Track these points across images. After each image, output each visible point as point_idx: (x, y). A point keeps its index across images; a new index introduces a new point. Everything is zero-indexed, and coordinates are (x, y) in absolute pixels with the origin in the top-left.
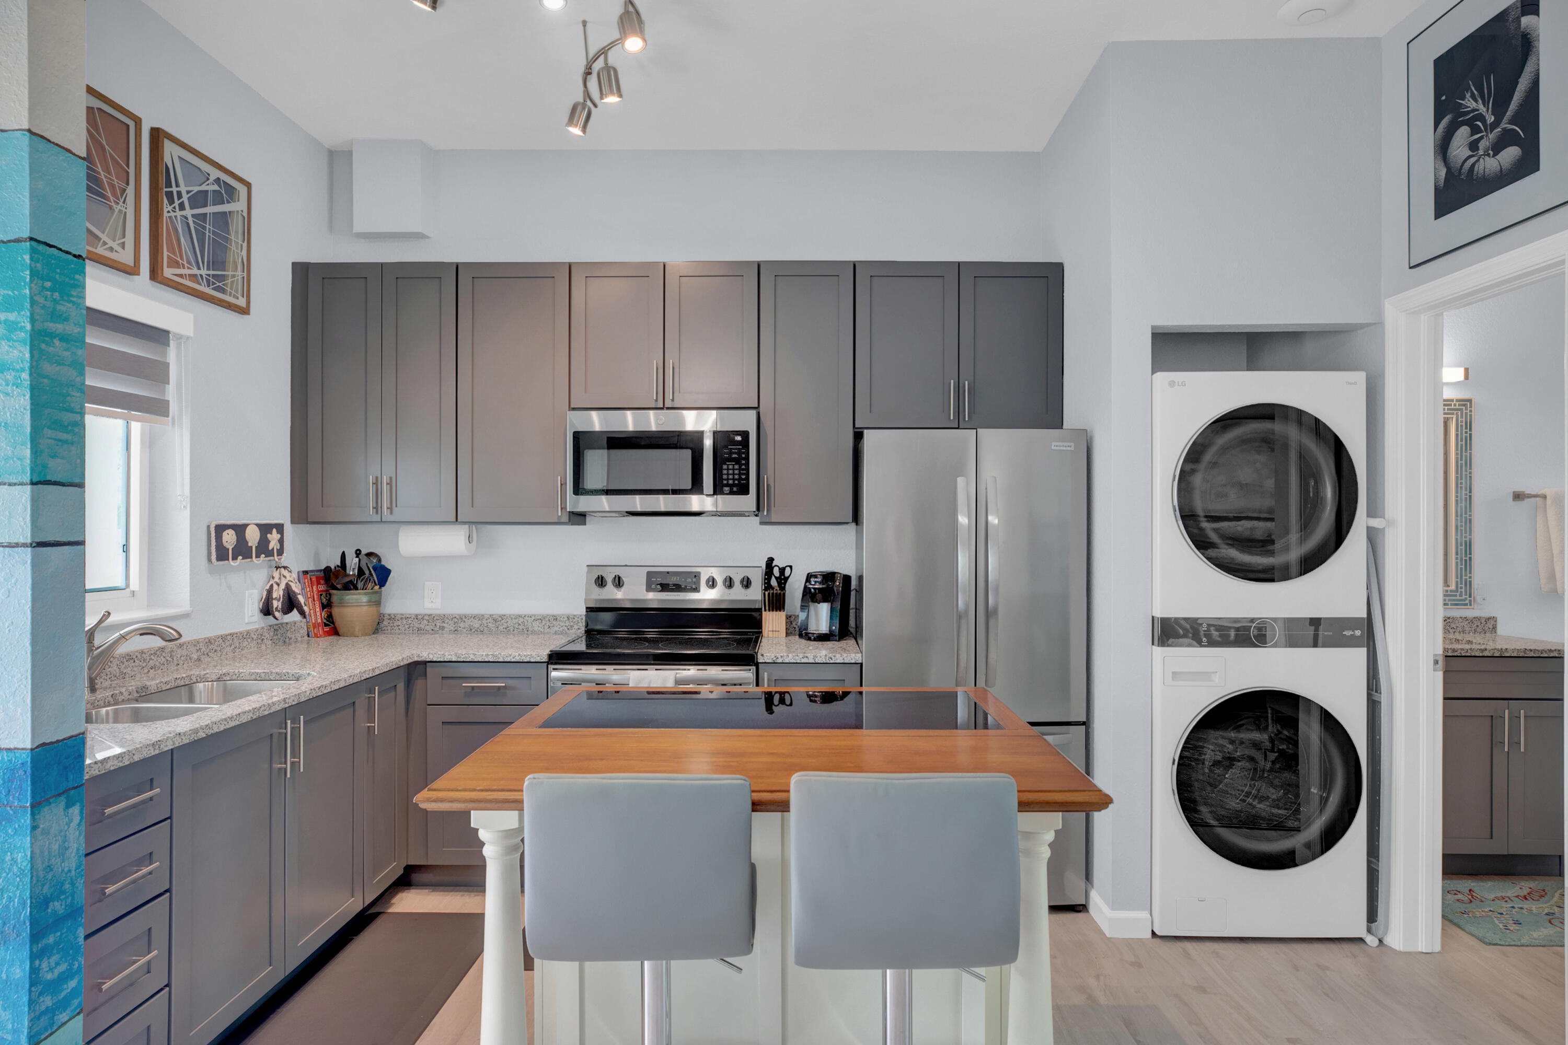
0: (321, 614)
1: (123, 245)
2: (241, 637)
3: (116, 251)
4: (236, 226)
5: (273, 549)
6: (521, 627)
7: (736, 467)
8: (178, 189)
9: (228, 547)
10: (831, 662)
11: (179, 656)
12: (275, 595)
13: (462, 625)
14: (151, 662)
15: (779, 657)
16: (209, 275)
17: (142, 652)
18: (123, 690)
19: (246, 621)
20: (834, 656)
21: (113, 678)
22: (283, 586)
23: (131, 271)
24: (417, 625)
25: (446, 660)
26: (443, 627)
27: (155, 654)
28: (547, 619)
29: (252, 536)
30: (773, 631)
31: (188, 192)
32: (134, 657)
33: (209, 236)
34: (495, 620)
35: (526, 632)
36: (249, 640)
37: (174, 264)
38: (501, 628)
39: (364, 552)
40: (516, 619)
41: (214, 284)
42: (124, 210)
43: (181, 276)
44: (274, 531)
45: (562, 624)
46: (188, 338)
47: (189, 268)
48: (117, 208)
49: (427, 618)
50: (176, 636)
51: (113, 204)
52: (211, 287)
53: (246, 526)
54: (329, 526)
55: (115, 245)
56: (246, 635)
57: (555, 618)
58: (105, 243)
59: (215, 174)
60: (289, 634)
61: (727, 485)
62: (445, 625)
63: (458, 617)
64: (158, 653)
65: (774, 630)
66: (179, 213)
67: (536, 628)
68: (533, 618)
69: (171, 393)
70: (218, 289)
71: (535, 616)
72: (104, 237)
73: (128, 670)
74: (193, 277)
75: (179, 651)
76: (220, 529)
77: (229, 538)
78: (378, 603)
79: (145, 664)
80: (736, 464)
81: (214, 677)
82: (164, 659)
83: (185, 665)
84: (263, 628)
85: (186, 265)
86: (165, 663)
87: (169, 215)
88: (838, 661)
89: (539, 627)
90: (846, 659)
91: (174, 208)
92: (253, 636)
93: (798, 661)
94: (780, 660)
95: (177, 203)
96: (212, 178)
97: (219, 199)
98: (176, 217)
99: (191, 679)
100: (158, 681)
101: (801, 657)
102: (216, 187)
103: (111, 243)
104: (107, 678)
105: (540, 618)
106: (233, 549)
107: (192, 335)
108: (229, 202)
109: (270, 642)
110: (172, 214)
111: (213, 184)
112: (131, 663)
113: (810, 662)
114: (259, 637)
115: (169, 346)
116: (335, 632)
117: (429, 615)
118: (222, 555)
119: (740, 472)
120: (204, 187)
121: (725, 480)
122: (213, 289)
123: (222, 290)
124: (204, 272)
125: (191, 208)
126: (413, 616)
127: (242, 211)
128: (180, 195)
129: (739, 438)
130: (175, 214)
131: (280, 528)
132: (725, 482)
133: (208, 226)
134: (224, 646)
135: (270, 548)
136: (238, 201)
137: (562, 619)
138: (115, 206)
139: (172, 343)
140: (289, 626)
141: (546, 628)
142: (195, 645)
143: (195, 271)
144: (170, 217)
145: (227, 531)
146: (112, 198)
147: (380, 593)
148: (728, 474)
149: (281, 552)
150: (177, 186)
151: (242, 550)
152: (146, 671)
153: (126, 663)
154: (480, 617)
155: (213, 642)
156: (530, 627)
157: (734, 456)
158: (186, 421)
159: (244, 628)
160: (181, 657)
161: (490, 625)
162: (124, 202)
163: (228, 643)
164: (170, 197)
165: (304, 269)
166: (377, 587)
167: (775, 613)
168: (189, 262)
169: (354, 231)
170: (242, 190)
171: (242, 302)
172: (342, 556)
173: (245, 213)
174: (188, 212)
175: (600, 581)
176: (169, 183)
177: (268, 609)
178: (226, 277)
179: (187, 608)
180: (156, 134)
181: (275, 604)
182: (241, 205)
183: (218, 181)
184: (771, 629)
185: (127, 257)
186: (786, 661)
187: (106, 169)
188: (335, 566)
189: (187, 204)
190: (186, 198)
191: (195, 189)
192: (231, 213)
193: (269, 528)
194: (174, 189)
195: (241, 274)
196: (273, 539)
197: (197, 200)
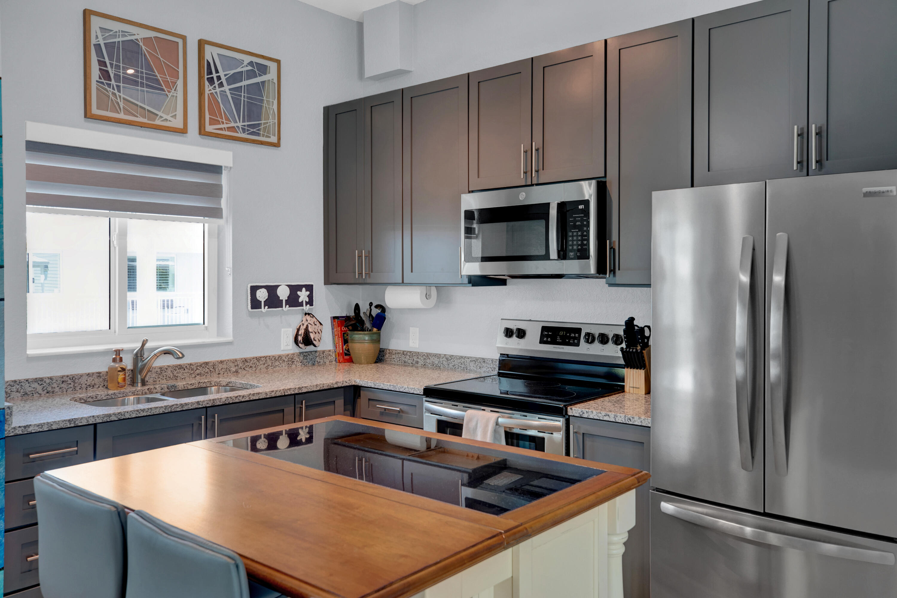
0: (342, 347)
1: (175, 116)
2: (273, 359)
3: (170, 121)
4: (272, 90)
5: (302, 302)
6: (463, 366)
7: (579, 233)
8: (218, 75)
9: (260, 300)
10: (630, 423)
11: (220, 369)
12: (300, 333)
13: (428, 361)
14: (197, 371)
15: (585, 412)
16: (245, 126)
17: (191, 364)
18: (157, 386)
19: (282, 349)
20: (633, 418)
21: (168, 379)
22: (305, 327)
23: (183, 131)
24: (404, 359)
26: (418, 361)
27: (201, 366)
29: (283, 293)
30: (633, 387)
31: (225, 75)
32: (184, 367)
33: (244, 101)
34: (447, 359)
35: (466, 370)
36: (281, 362)
37: (213, 122)
38: (451, 365)
39: (375, 304)
40: (459, 359)
41: (248, 130)
42: (175, 95)
43: (221, 129)
44: (304, 289)
45: (489, 366)
46: (231, 168)
47: (226, 123)
48: (170, 95)
49: (409, 354)
50: (181, 355)
51: (167, 93)
52: (246, 133)
53: (277, 286)
55: (169, 118)
56: (279, 358)
57: (484, 360)
58: (161, 117)
59: (247, 59)
60: (318, 359)
61: (572, 251)
62: (419, 360)
63: (426, 355)
64: (203, 365)
65: (635, 386)
66: (218, 90)
67: (472, 368)
68: (470, 359)
69: (224, 203)
70: (252, 133)
72: (160, 114)
73: (180, 375)
74: (230, 129)
75: (220, 365)
76: (254, 289)
77: (262, 295)
78: (378, 341)
79: (192, 372)
80: (579, 231)
81: (225, 384)
82: (208, 370)
83: (225, 374)
84: (293, 354)
85: (224, 121)
86: (209, 372)
87: (211, 92)
88: (636, 423)
89: (473, 367)
90: (643, 421)
91: (215, 87)
92: (284, 359)
93: (601, 419)
94: (585, 415)
95: (216, 83)
96: (245, 63)
97: (251, 74)
98: (216, 93)
99: (211, 384)
100: (184, 383)
101: (603, 414)
102: (250, 68)
103: (165, 117)
104: (164, 378)
105: (474, 359)
106: (264, 302)
107: (232, 166)
108: (260, 75)
109: (300, 364)
110: (213, 91)
111: (247, 66)
112: (182, 371)
114: (290, 360)
115: (222, 173)
116: (351, 361)
117: (410, 352)
118: (255, 304)
119: (582, 238)
120: (239, 70)
121: (570, 246)
122: (247, 134)
123: (258, 134)
124: (240, 124)
125: (228, 85)
126: (402, 352)
127: (273, 79)
128: (219, 78)
129: (581, 207)
130: (215, 91)
131: (309, 288)
132: (570, 248)
133: (243, 94)
134: (258, 364)
135: (300, 300)
136: (269, 73)
137: (488, 362)
138: (168, 94)
139: (223, 171)
140: (318, 354)
141: (478, 368)
142: (233, 362)
143: (233, 124)
144: (212, 94)
145: (260, 290)
146: (165, 89)
147: (379, 335)
148: (573, 241)
149: (310, 302)
150: (217, 72)
151: (274, 302)
152: (193, 376)
153: (178, 371)
154: (438, 356)
155: (249, 361)
156: (468, 366)
157: (578, 223)
158: (230, 220)
159: (276, 354)
160: (221, 369)
161: (444, 362)
162: (175, 90)
163: (261, 363)
164: (211, 81)
165: (327, 110)
166: (375, 330)
167: (635, 370)
168: (227, 119)
169: (366, 77)
170: (273, 66)
171: (273, 139)
172: (357, 307)
173: (276, 81)
174: (226, 88)
175: (509, 333)
176: (210, 72)
177: (296, 341)
178: (259, 125)
179: (230, 338)
180: (202, 44)
181: (300, 338)
182: (272, 76)
183: (251, 63)
184: (631, 385)
185: (178, 123)
186: (591, 417)
187: (161, 72)
188: (352, 314)
189: (225, 83)
190: (223, 79)
191: (232, 72)
192: (263, 83)
193: (299, 288)
194: (214, 75)
195: (272, 121)
196: (303, 295)
197: (234, 79)
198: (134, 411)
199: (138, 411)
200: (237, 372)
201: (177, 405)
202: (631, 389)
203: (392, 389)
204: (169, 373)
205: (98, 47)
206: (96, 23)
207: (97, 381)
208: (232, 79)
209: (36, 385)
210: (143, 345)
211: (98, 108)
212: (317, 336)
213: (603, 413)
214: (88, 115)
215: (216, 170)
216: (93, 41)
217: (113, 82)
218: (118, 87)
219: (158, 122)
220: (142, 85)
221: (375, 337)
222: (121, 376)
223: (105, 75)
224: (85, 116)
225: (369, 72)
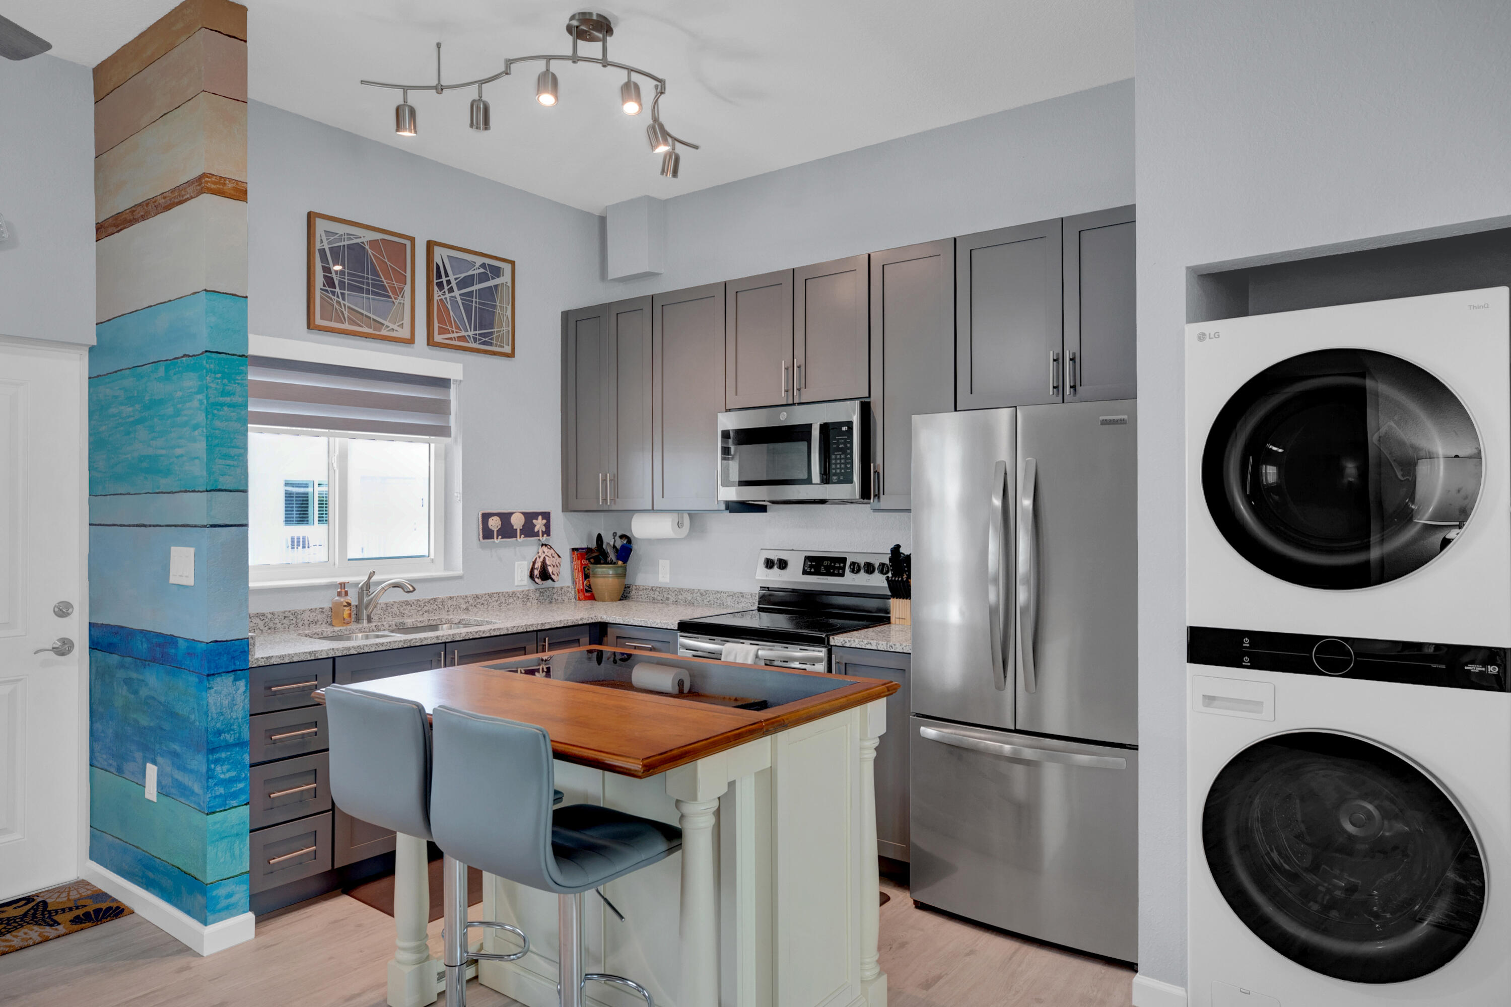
0: (583, 583)
1: (401, 326)
2: (507, 596)
3: (396, 331)
4: (506, 294)
5: (538, 531)
7: (843, 456)
8: (448, 279)
9: (493, 529)
10: (892, 650)
11: (449, 605)
12: (536, 566)
13: (680, 597)
14: (425, 607)
15: (847, 641)
16: (476, 335)
17: (418, 600)
18: (385, 623)
19: (516, 584)
20: (895, 645)
21: (394, 616)
22: (542, 559)
23: (411, 341)
24: (652, 595)
25: (617, 622)
26: (668, 598)
27: (429, 602)
28: (736, 596)
29: (517, 521)
31: (456, 279)
32: (411, 603)
33: (476, 307)
34: (701, 594)
36: (515, 598)
37: (442, 331)
38: (705, 601)
39: (619, 534)
40: (715, 594)
41: (480, 340)
42: (402, 302)
43: (451, 339)
44: (540, 517)
45: (747, 601)
46: (461, 381)
47: (457, 332)
48: (396, 302)
49: (658, 589)
50: (411, 589)
51: (393, 300)
52: (478, 342)
53: (511, 514)
54: (603, 513)
55: (395, 327)
56: (513, 595)
57: (742, 594)
58: (387, 327)
59: (479, 260)
60: (555, 596)
61: (835, 474)
62: (670, 596)
63: (678, 590)
64: (431, 602)
65: (901, 617)
66: (448, 295)
67: (729, 603)
68: (727, 594)
69: (453, 421)
70: (484, 343)
71: (728, 592)
72: (386, 323)
73: (406, 612)
74: (460, 339)
75: (450, 602)
76: (486, 517)
77: (494, 523)
78: (624, 575)
79: (419, 609)
80: (843, 454)
81: (457, 621)
82: (436, 607)
83: (454, 612)
84: (529, 590)
85: (455, 330)
86: (437, 609)
87: (440, 298)
88: (898, 650)
90: (904, 648)
91: (444, 292)
92: (519, 595)
93: (863, 647)
94: (848, 645)
95: (446, 288)
96: (477, 265)
97: (483, 278)
98: (446, 298)
99: (442, 621)
100: (413, 620)
101: (865, 643)
102: (482, 270)
103: (391, 326)
104: (390, 615)
105: (731, 594)
106: (497, 531)
107: (462, 379)
108: (493, 278)
109: (536, 601)
110: (443, 297)
111: (479, 268)
112: (409, 607)
113: (873, 648)
114: (526, 597)
115: (449, 387)
116: (592, 598)
117: (660, 588)
118: (487, 534)
119: (845, 461)
120: (470, 273)
121: (834, 469)
122: (479, 344)
123: (491, 344)
124: (471, 333)
125: (459, 289)
126: (650, 588)
127: (507, 283)
128: (449, 282)
129: (844, 429)
130: (445, 296)
131: (546, 516)
132: (834, 471)
133: (474, 300)
134: (490, 601)
135: (536, 530)
136: (503, 275)
137: (747, 596)
138: (395, 301)
139: (452, 386)
140: (555, 591)
141: (736, 602)
142: (463, 599)
143: (463, 333)
144: (441, 300)
145: (492, 518)
146: (392, 296)
147: (625, 568)
148: (836, 464)
149: (547, 532)
150: (447, 275)
151: (507, 531)
152: (421, 613)
153: (405, 607)
154: (691, 591)
155: (480, 597)
157: (841, 446)
158: (460, 440)
159: (510, 590)
160: (451, 606)
161: (698, 598)
162: (402, 297)
163: (494, 599)
164: (440, 285)
165: (566, 316)
166: (620, 563)
167: (901, 600)
168: (458, 328)
169: (610, 277)
170: (507, 268)
171: (507, 349)
172: (599, 537)
173: (510, 284)
174: (457, 293)
175: (769, 564)
176: (439, 276)
177: (532, 576)
178: (492, 333)
179: (459, 572)
180: (430, 245)
181: (536, 572)
182: (506, 278)
183: (483, 266)
184: (897, 616)
185: (405, 333)
186: (853, 646)
187: (388, 277)
188: (593, 545)
189: (455, 288)
190: (454, 284)
191: (463, 275)
192: (496, 286)
193: (535, 515)
194: (444, 279)
195: (506, 329)
196: (539, 524)
197: (464, 283)
198: (373, 644)
199: (377, 644)
200: (467, 609)
201: (416, 639)
202: (897, 620)
203: (643, 625)
204: (395, 609)
205: (322, 252)
206: (321, 226)
207: (320, 617)
208: (463, 283)
209: (257, 620)
210: (370, 578)
211: (322, 318)
212: (555, 570)
213: (866, 641)
214: (310, 325)
215: (443, 383)
216: (318, 246)
217: (337, 290)
218: (343, 294)
219: (384, 332)
220: (368, 292)
221: (620, 571)
222: (347, 611)
223: (329, 282)
224: (309, 327)
225: (613, 273)
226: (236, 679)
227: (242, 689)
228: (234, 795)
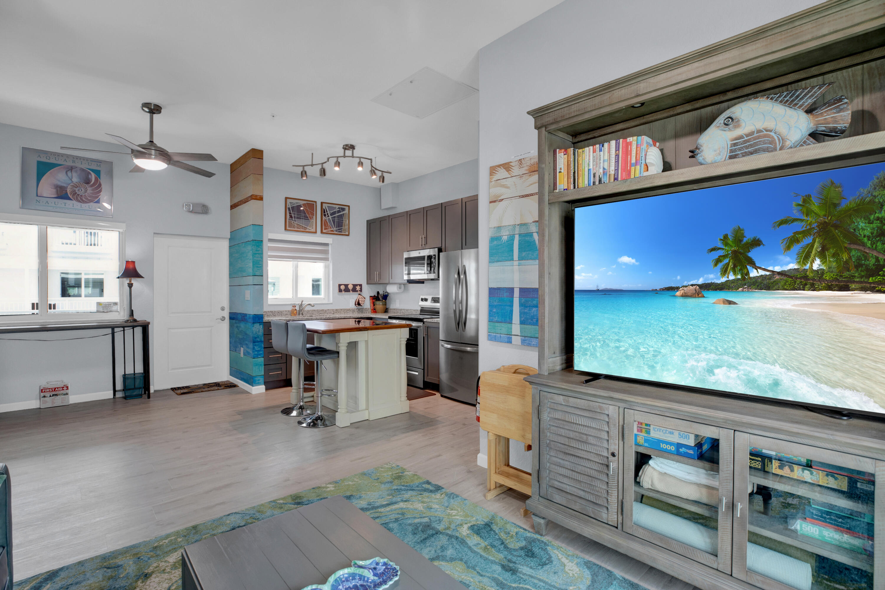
0: (373, 307)
1: (313, 228)
2: (347, 310)
3: (311, 230)
4: (347, 216)
13: (401, 311)
14: (320, 312)
16: (337, 229)
17: (318, 310)
18: (307, 316)
23: (316, 232)
24: (394, 311)
26: (398, 312)
28: (414, 309)
29: (350, 287)
32: (316, 311)
33: (336, 221)
34: (407, 310)
37: (325, 229)
38: (408, 312)
39: (384, 291)
43: (328, 231)
46: (332, 244)
50: (313, 306)
52: (337, 232)
53: (348, 285)
55: (311, 228)
56: (349, 310)
59: (338, 206)
61: (429, 271)
63: (401, 309)
64: (322, 311)
66: (327, 218)
68: (412, 308)
69: (330, 256)
70: (339, 232)
72: (308, 227)
74: (331, 231)
75: (328, 311)
76: (340, 285)
77: (343, 287)
78: (386, 305)
79: (318, 313)
86: (324, 313)
87: (325, 219)
89: (414, 312)
93: (431, 322)
94: (428, 321)
95: (327, 216)
96: (337, 208)
97: (339, 212)
100: (315, 315)
103: (309, 228)
108: (342, 212)
114: (353, 311)
116: (376, 312)
117: (396, 309)
118: (340, 291)
120: (335, 211)
123: (342, 232)
124: (335, 229)
126: (393, 307)
128: (328, 214)
129: (434, 257)
131: (361, 285)
133: (336, 219)
134: (341, 311)
137: (416, 309)
139: (329, 245)
143: (332, 229)
146: (310, 220)
147: (386, 302)
149: (361, 291)
150: (327, 212)
151: (347, 290)
154: (404, 310)
155: (338, 310)
158: (332, 262)
159: (348, 308)
161: (406, 312)
162: (313, 220)
164: (325, 215)
165: (367, 221)
166: (384, 300)
168: (330, 228)
169: (382, 208)
170: (347, 208)
171: (347, 233)
172: (378, 293)
173: (348, 213)
174: (330, 217)
175: (422, 300)
176: (324, 212)
177: (355, 304)
178: (342, 229)
179: (331, 301)
180: (322, 203)
181: (356, 303)
182: (346, 211)
183: (339, 208)
185: (314, 230)
187: (309, 214)
188: (376, 295)
189: (330, 216)
190: (329, 214)
192: (343, 214)
193: (357, 285)
194: (326, 213)
195: (346, 227)
196: (358, 288)
197: (334, 213)
200: (334, 313)
204: (311, 312)
205: (289, 208)
206: (288, 201)
207: (288, 313)
208: (332, 214)
209: (270, 313)
210: (302, 302)
211: (289, 227)
212: (362, 302)
214: (286, 229)
215: (327, 245)
216: (288, 207)
217: (293, 219)
218: (295, 220)
219: (307, 230)
220: (302, 219)
221: (384, 303)
222: (295, 311)
223: (291, 217)
224: (285, 230)
226: (260, 325)
227: (262, 327)
228: (260, 355)
